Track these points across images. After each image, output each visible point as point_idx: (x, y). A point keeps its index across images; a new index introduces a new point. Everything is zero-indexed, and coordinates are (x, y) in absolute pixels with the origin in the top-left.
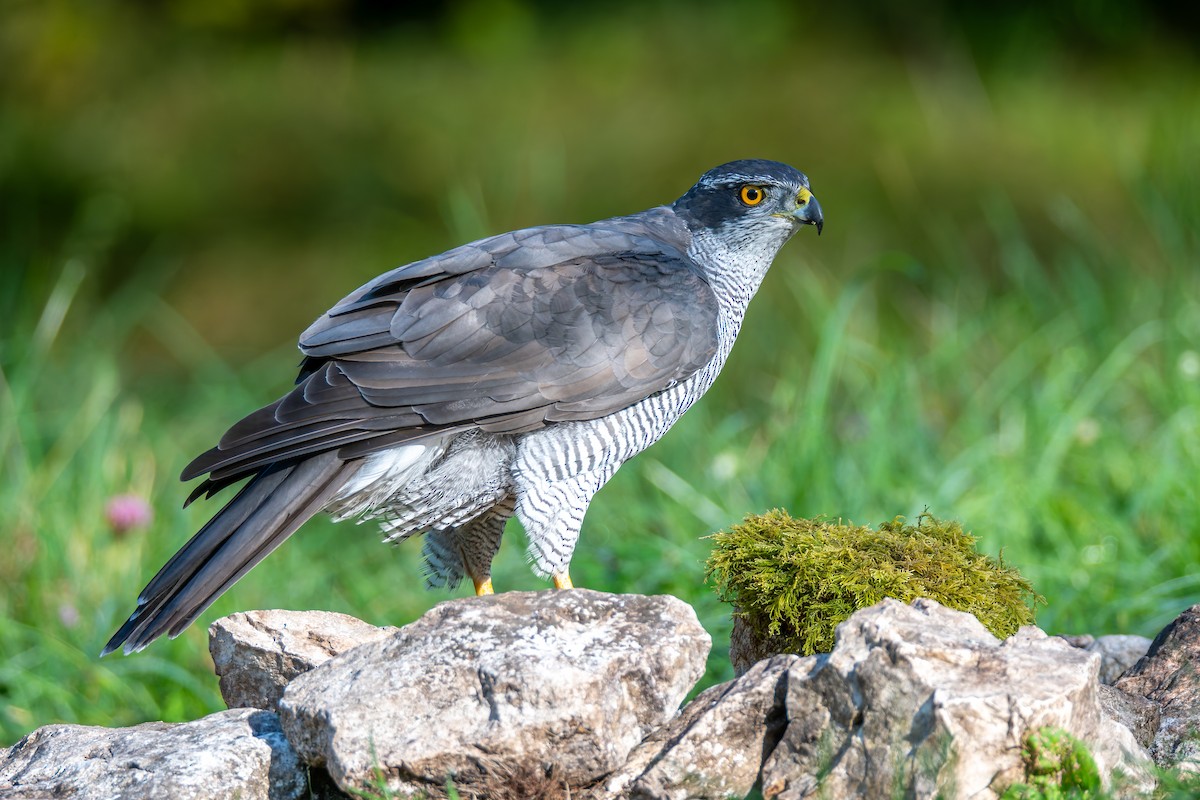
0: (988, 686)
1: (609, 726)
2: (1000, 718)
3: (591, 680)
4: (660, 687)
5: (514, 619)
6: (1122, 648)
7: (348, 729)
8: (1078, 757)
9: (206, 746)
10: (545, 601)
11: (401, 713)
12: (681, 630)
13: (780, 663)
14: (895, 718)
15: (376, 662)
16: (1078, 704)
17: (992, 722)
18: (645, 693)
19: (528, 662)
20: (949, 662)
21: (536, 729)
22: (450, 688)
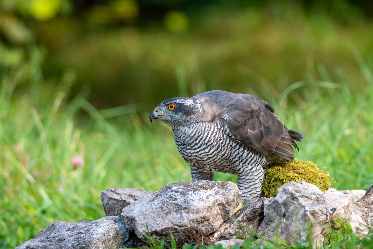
0: (320, 205)
1: (214, 219)
2: (324, 214)
3: (208, 206)
4: (228, 207)
5: (186, 189)
6: (358, 194)
7: (140, 221)
8: (346, 224)
9: (101, 227)
10: (195, 184)
11: (155, 216)
12: (233, 191)
13: (261, 200)
14: (295, 215)
15: (148, 202)
16: (346, 209)
17: (322, 215)
18: (224, 209)
19: (191, 201)
20: (309, 198)
21: (193, 220)
22: (169, 209)
